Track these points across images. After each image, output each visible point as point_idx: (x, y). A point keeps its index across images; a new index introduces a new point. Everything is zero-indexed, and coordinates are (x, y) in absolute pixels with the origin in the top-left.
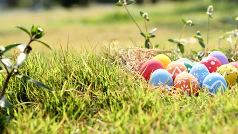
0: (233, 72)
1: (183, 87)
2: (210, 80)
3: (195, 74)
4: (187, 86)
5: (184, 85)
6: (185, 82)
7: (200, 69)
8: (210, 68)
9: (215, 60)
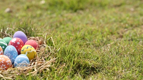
0: (32, 51)
1: (2, 66)
2: (19, 60)
3: (8, 53)
4: (5, 65)
5: (3, 65)
6: (3, 62)
7: (11, 50)
8: (17, 47)
9: (20, 41)
